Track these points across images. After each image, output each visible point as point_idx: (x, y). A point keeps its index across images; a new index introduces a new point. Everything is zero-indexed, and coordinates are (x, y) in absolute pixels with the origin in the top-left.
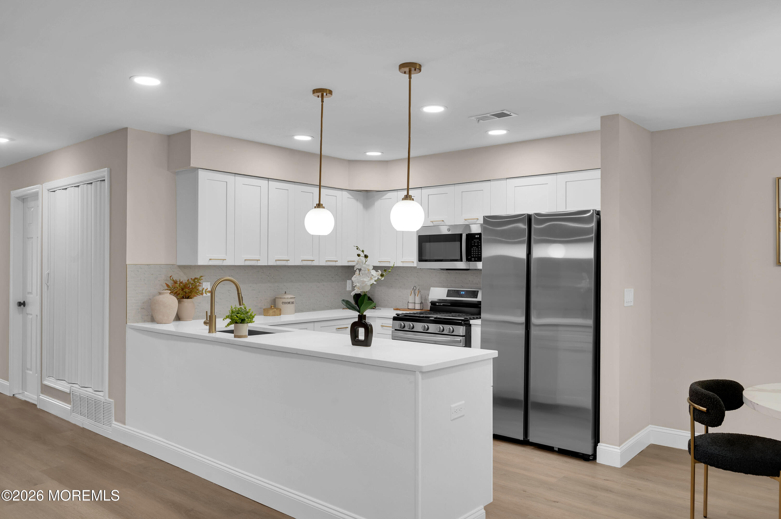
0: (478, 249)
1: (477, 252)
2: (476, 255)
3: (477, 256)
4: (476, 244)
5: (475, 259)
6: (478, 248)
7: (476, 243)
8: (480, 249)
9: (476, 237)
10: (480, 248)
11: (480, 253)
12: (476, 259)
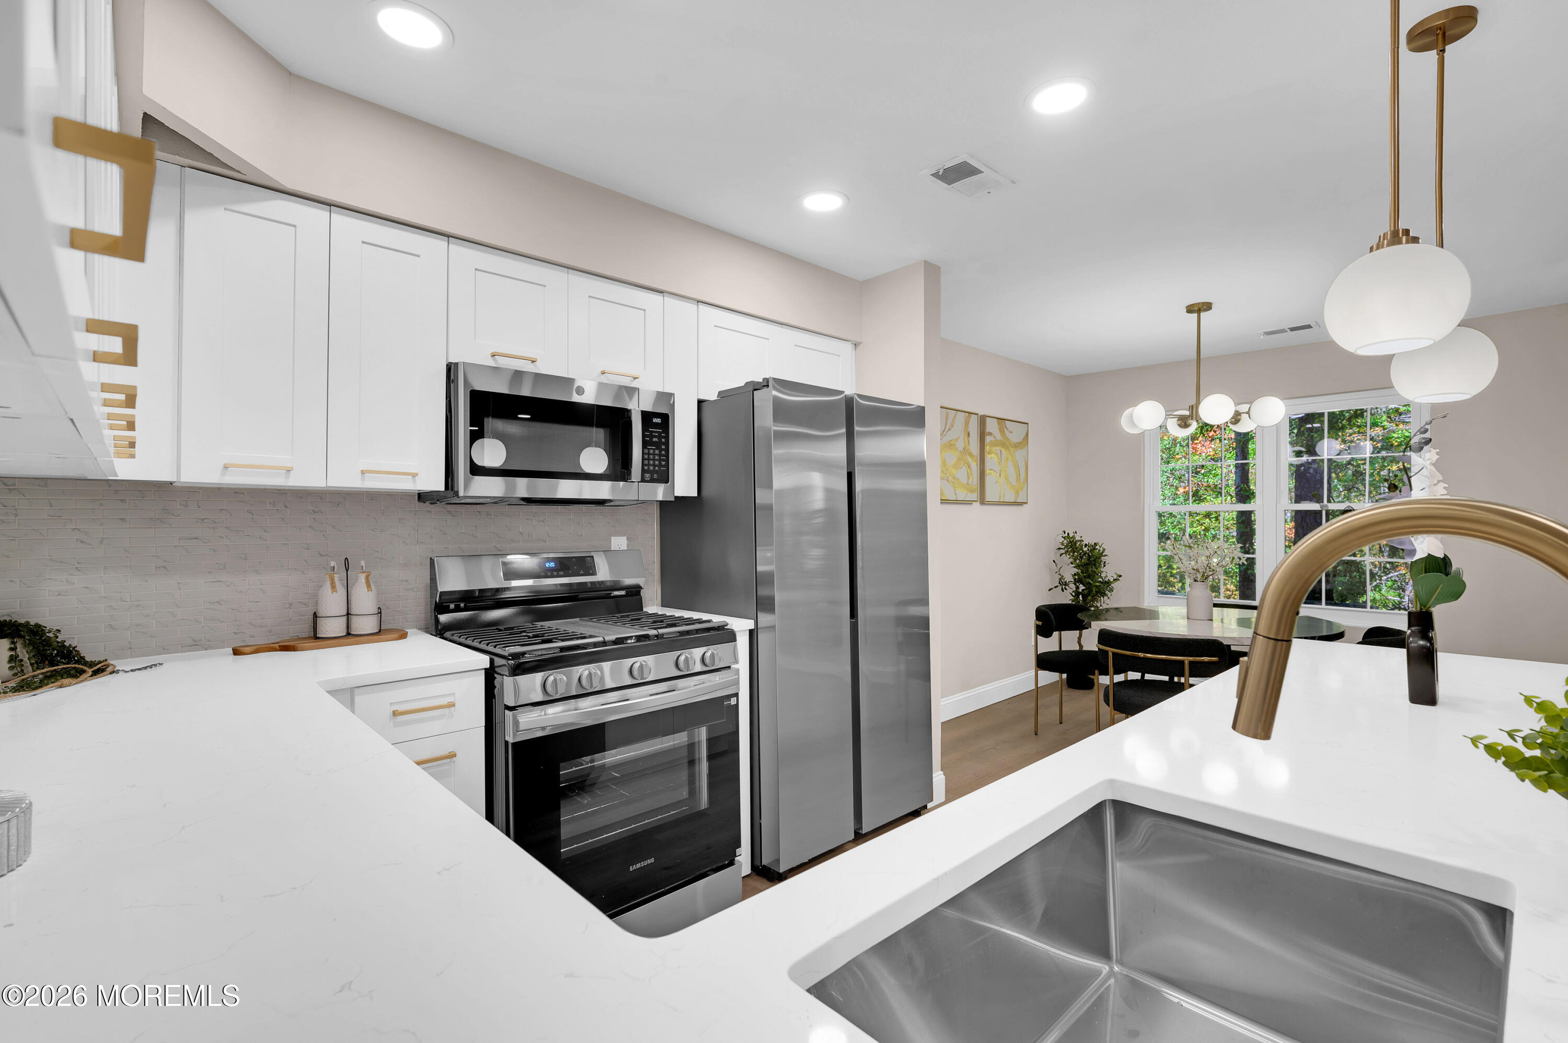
0: (660, 452)
1: (657, 460)
2: (654, 465)
3: (657, 468)
4: (655, 439)
5: (652, 476)
6: (661, 450)
7: (655, 437)
8: (663, 452)
9: (654, 421)
10: (663, 450)
11: (663, 463)
12: (655, 476)
